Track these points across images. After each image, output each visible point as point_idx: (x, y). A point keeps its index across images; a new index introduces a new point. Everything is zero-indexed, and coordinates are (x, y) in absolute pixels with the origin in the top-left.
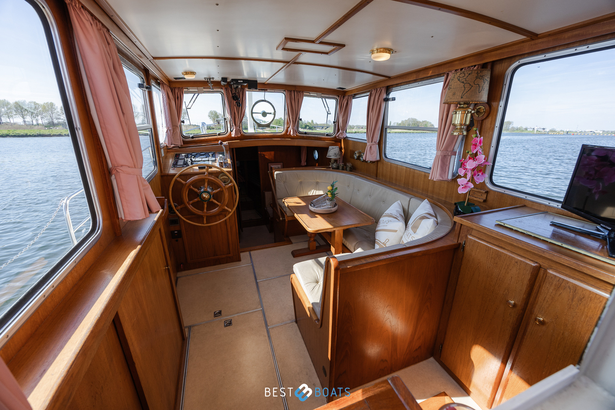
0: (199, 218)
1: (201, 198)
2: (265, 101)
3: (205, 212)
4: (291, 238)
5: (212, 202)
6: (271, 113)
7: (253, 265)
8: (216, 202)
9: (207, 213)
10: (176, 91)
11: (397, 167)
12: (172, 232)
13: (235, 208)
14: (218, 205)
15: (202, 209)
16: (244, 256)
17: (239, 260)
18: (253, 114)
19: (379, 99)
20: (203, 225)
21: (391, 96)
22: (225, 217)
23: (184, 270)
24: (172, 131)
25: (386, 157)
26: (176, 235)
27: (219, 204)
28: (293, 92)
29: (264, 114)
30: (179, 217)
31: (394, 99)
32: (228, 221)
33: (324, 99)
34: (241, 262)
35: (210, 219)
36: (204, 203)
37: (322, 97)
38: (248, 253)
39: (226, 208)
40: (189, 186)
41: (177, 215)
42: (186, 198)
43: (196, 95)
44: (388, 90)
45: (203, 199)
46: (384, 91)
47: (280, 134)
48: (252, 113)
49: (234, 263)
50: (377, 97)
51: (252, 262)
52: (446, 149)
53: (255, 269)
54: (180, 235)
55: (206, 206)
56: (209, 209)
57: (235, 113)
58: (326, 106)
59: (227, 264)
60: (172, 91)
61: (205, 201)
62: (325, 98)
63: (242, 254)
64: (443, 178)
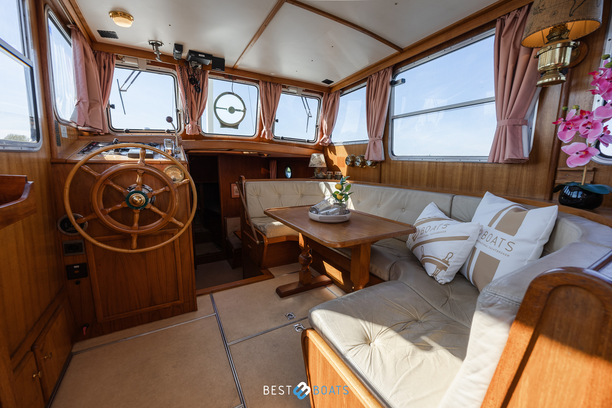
0: (125, 240)
1: (128, 203)
2: (233, 94)
3: (135, 229)
4: (270, 270)
5: (150, 209)
6: (240, 110)
7: (217, 316)
8: (157, 210)
9: (139, 229)
10: (103, 57)
11: (414, 165)
12: (69, 268)
13: (190, 222)
14: (160, 216)
15: (130, 224)
16: (203, 302)
17: (194, 308)
18: (217, 109)
19: (383, 83)
20: (130, 251)
21: (398, 78)
22: (173, 236)
23: (90, 336)
24: (88, 105)
25: (394, 155)
26: (76, 272)
27: (162, 213)
28: (268, 84)
29: (232, 110)
30: (84, 239)
31: (403, 81)
32: (177, 243)
33: (304, 98)
34: (198, 312)
35: (143, 240)
36: (135, 211)
37: (302, 96)
38: (208, 297)
39: (175, 221)
40: (105, 180)
41: (80, 235)
42: (98, 203)
43: (137, 72)
44: (395, 69)
45: (133, 205)
46: (390, 72)
47: (251, 138)
48: (215, 108)
49: (186, 315)
50: (381, 80)
51: (215, 310)
52: (516, 116)
53: (223, 322)
54: (84, 270)
55: (137, 216)
56: (142, 223)
57: (192, 103)
58: (306, 106)
59: (173, 318)
60: (95, 56)
61: (137, 208)
62: (306, 96)
63: (199, 299)
64: (517, 156)
